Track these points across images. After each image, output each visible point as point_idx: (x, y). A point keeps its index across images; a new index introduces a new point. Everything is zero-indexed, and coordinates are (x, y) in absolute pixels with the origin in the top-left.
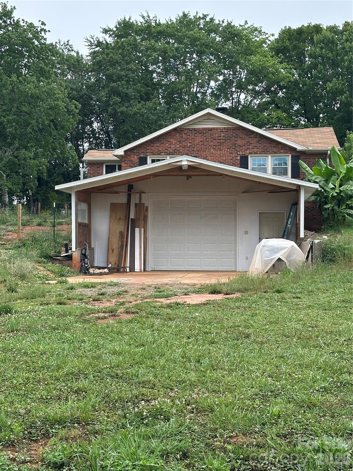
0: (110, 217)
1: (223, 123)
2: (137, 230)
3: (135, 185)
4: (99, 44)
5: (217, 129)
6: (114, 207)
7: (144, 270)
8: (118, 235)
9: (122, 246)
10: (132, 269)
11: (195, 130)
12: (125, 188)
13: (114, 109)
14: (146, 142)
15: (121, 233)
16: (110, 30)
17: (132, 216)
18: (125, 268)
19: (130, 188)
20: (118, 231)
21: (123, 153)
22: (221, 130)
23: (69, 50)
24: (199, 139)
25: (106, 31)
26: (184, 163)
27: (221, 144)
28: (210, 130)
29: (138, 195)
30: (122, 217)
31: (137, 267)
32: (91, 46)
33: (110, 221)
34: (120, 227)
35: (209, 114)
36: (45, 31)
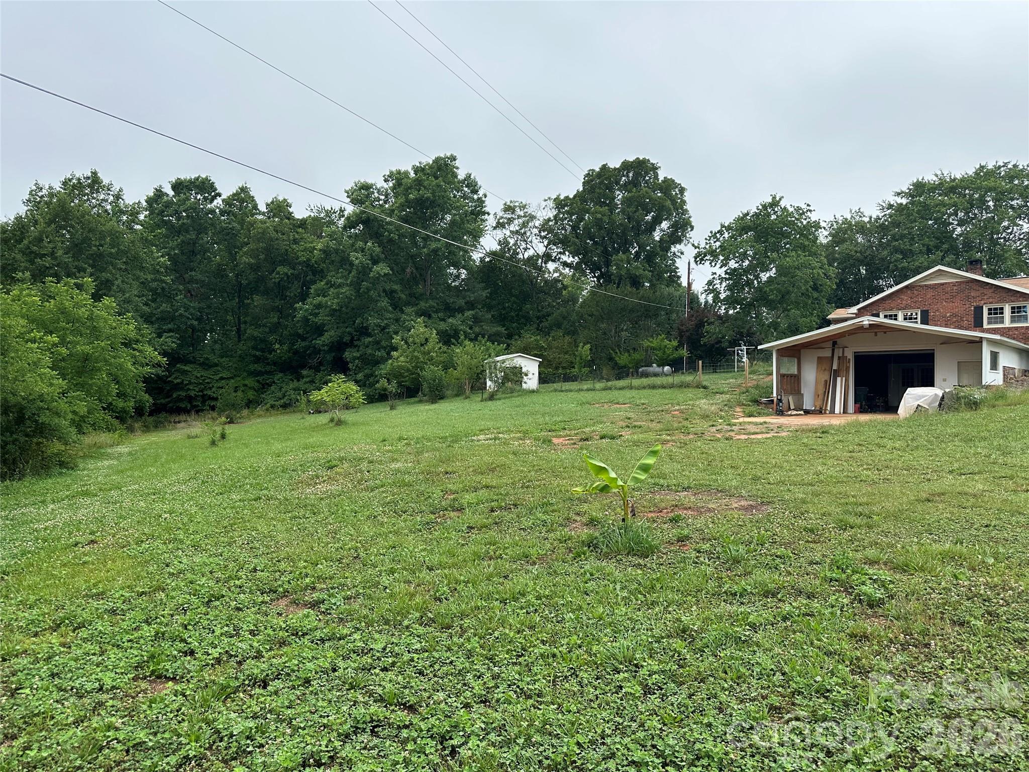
0: (817, 368)
1: (956, 278)
2: (839, 379)
3: (839, 341)
4: (890, 206)
5: (949, 283)
6: (820, 360)
7: (844, 412)
8: (823, 383)
9: (825, 392)
10: (832, 411)
11: (926, 286)
12: (830, 344)
13: (895, 266)
14: (879, 300)
15: (826, 381)
16: (902, 192)
17: (835, 367)
18: (826, 410)
19: (835, 343)
20: (823, 380)
21: (856, 311)
22: (954, 284)
23: (860, 217)
24: (930, 294)
25: (898, 194)
26: (864, 323)
27: (953, 297)
28: (942, 284)
29: (841, 350)
30: (827, 368)
31: (837, 411)
32: (883, 209)
33: (817, 372)
34: (825, 376)
35: (939, 270)
36: (810, 211)
